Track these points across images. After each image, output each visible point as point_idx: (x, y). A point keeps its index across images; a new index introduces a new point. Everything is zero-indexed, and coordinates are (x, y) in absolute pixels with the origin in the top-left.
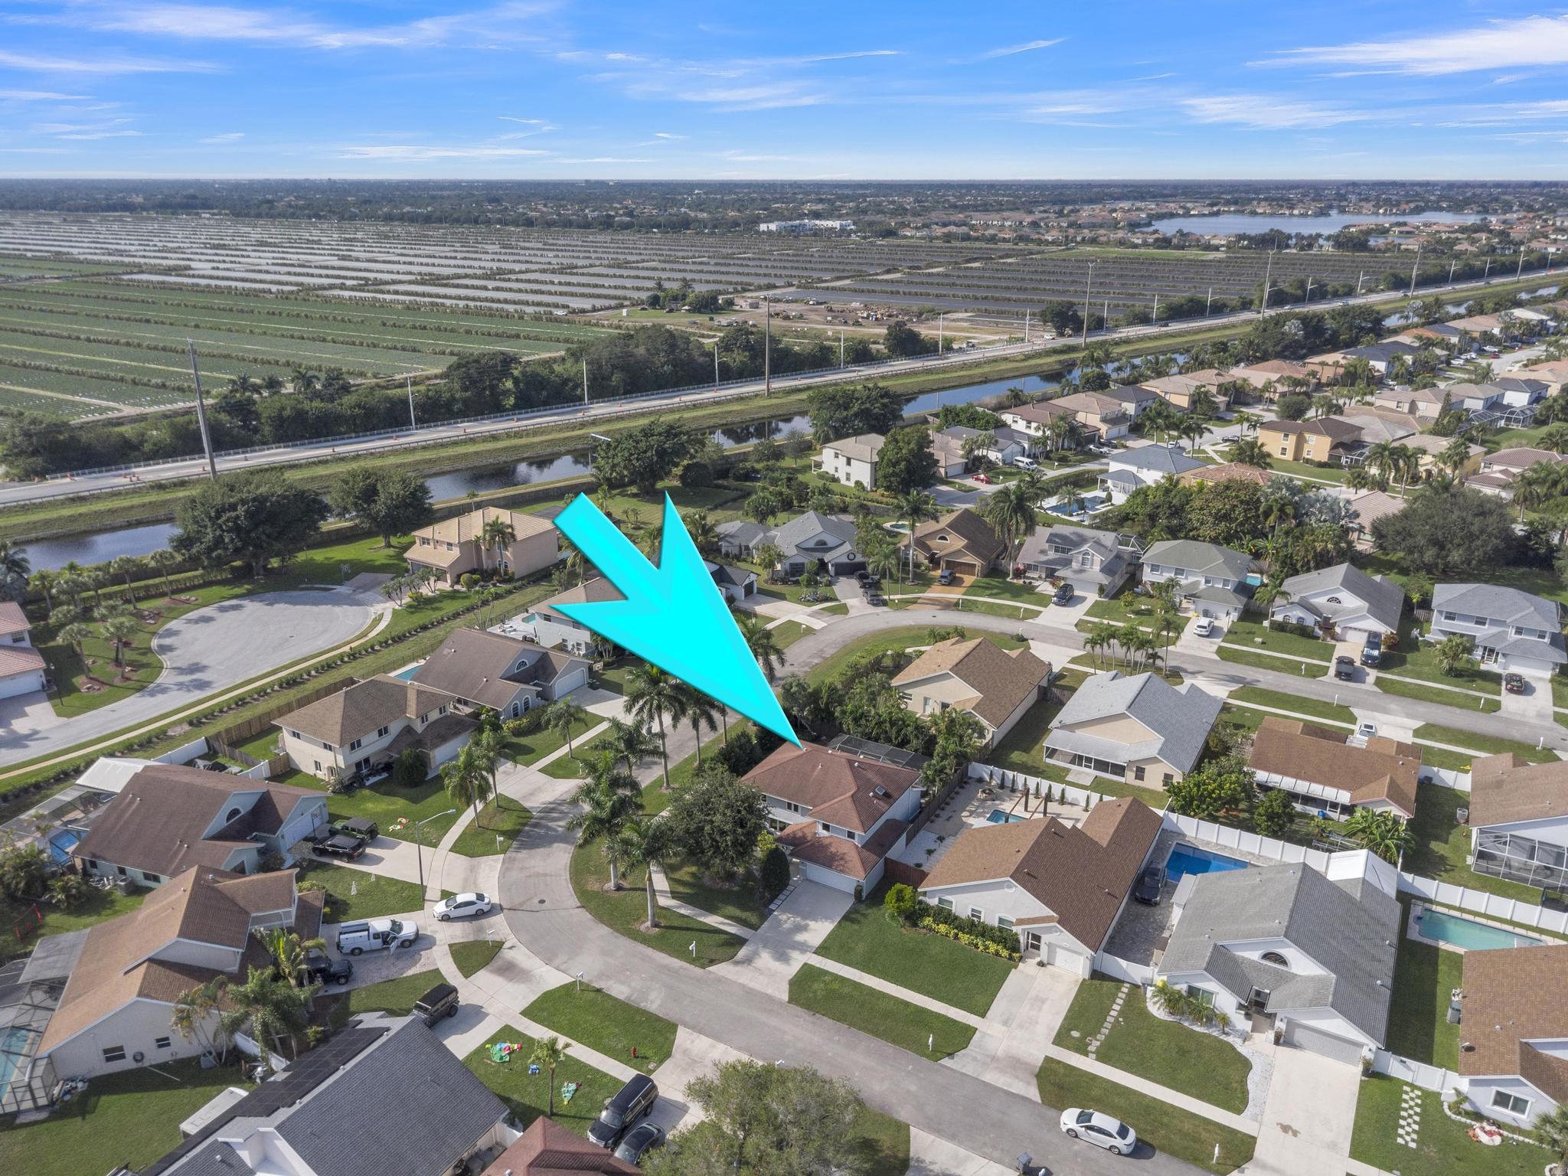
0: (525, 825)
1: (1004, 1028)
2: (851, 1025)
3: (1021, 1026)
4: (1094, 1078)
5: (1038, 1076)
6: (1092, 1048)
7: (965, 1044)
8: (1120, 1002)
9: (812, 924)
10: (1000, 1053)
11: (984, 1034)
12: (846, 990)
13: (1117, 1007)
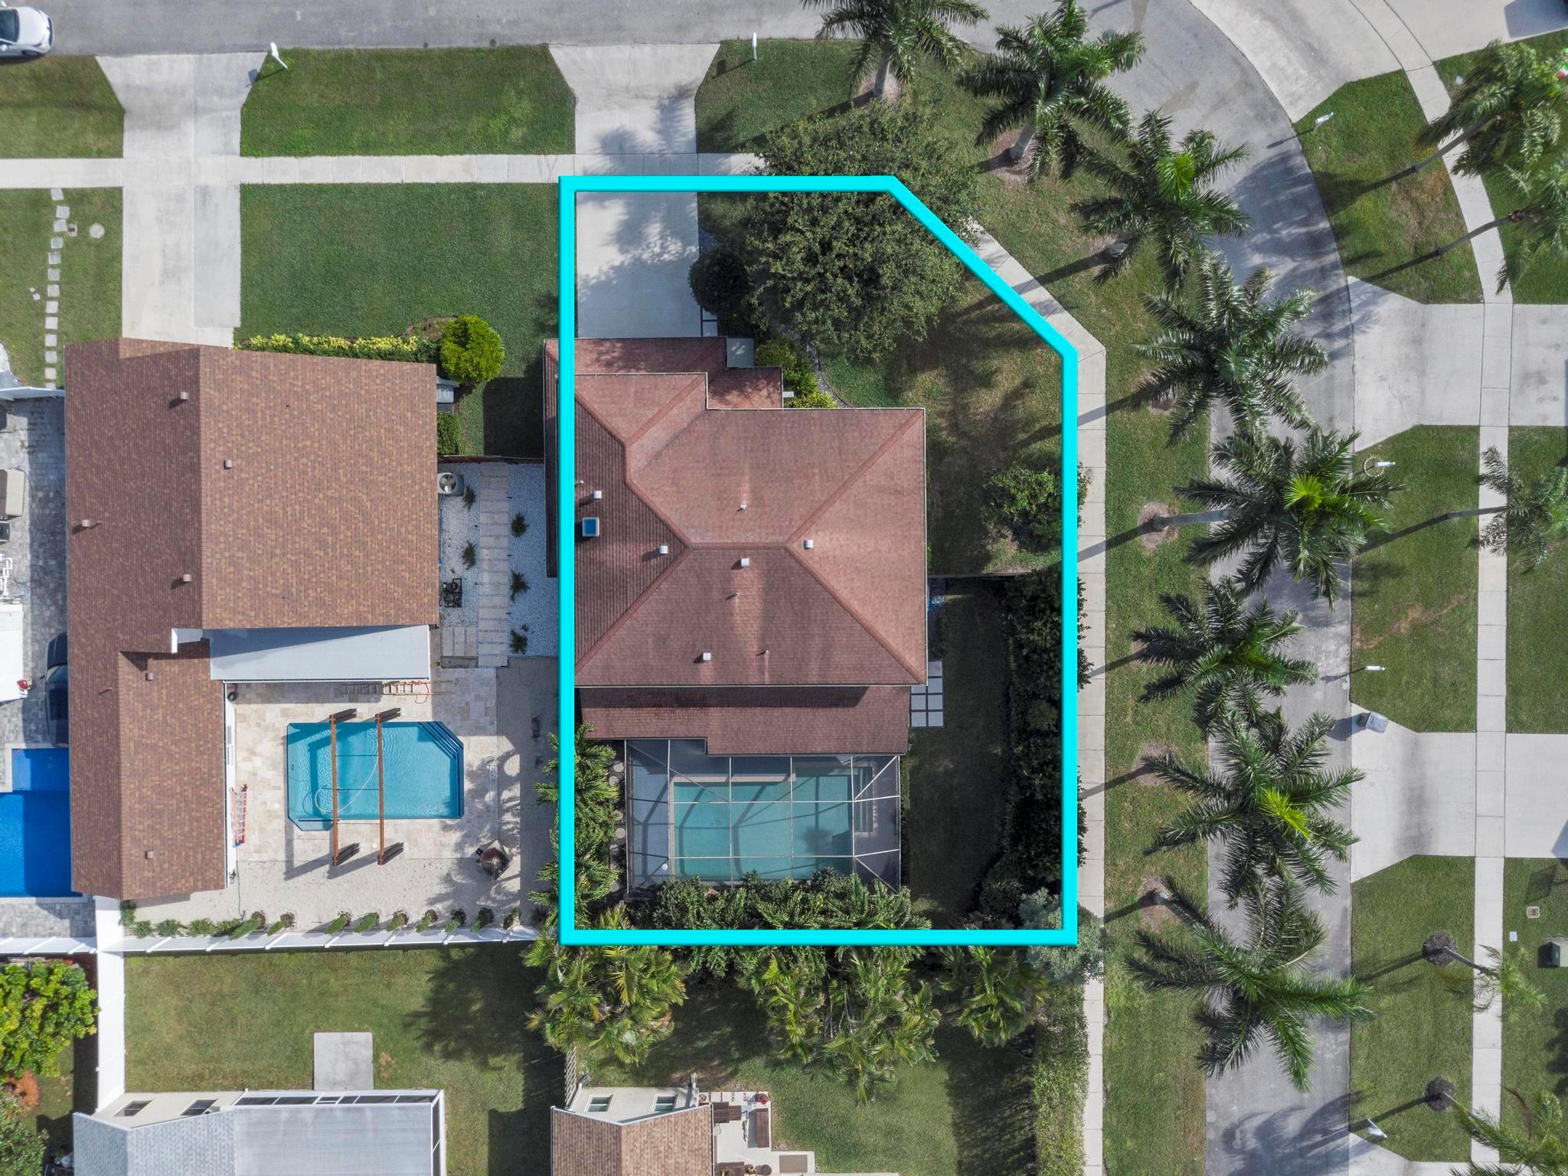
0: (1339, 233)
1: (203, 180)
2: (424, 56)
3: (180, 198)
4: (42, 151)
5: (119, 112)
6: (63, 212)
7: (249, 113)
8: (51, 340)
9: (614, 257)
10: (190, 126)
11: (227, 152)
12: (475, 124)
13: (51, 323)
